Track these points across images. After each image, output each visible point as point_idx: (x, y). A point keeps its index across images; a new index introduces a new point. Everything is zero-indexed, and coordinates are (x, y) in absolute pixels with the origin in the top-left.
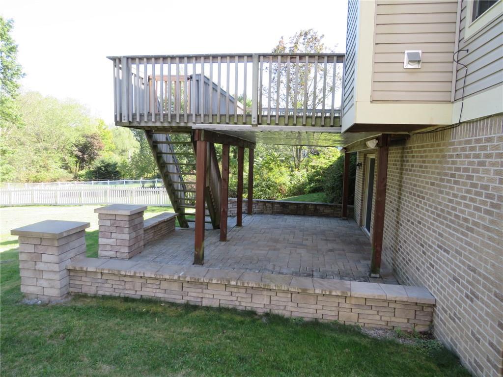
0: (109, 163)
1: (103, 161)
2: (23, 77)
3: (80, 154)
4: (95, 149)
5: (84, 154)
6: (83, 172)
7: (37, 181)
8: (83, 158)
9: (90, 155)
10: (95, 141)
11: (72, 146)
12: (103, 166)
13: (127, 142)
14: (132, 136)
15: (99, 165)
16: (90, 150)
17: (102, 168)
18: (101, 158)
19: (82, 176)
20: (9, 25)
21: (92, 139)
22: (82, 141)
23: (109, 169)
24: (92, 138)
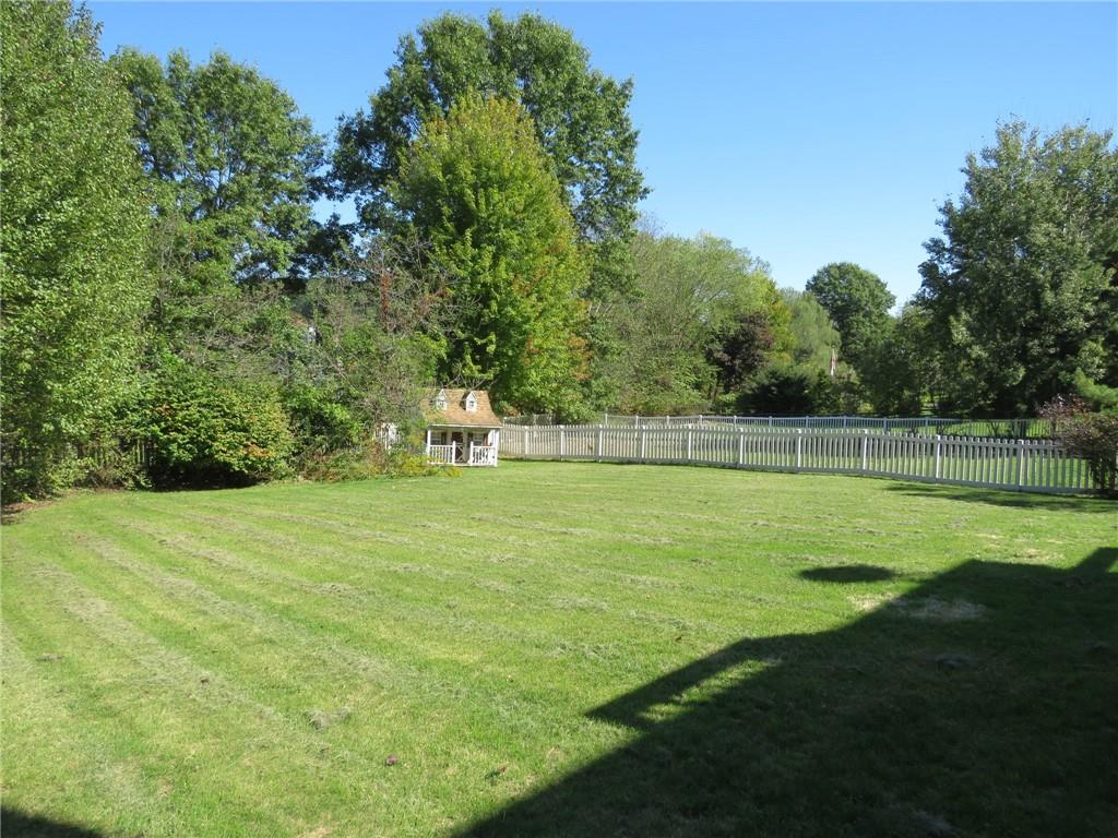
0: (788, 378)
1: (773, 374)
2: (642, 198)
3: (726, 357)
4: (758, 347)
5: (733, 359)
6: (731, 397)
7: (649, 412)
8: (733, 367)
9: (744, 361)
10: (758, 330)
11: (712, 341)
12: (774, 385)
13: (813, 331)
14: (826, 318)
15: (766, 382)
16: (747, 349)
17: (773, 388)
18: (770, 366)
19: (727, 405)
20: (624, 93)
21: (752, 326)
22: (734, 328)
23: (789, 392)
24: (751, 321)
